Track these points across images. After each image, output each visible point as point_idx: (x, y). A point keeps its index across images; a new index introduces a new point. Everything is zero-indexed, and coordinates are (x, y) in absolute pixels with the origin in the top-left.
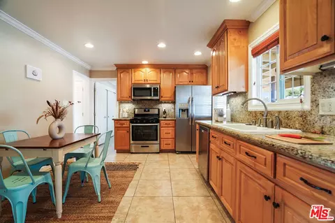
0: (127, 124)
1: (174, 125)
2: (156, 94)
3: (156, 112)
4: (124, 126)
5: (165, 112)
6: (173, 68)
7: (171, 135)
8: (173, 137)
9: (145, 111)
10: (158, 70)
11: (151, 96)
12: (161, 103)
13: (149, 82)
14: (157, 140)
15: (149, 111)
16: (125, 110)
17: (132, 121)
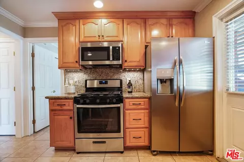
0: (70, 105)
1: (147, 106)
2: (116, 58)
3: (117, 84)
4: (65, 108)
5: (130, 85)
6: (142, 18)
7: (144, 122)
8: (147, 125)
9: (101, 83)
10: (120, 22)
11: (108, 59)
12: (125, 70)
13: (106, 39)
14: (119, 131)
15: (106, 83)
16: (71, 82)
17: (76, 100)
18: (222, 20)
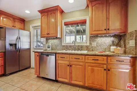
18: (32, 27)
